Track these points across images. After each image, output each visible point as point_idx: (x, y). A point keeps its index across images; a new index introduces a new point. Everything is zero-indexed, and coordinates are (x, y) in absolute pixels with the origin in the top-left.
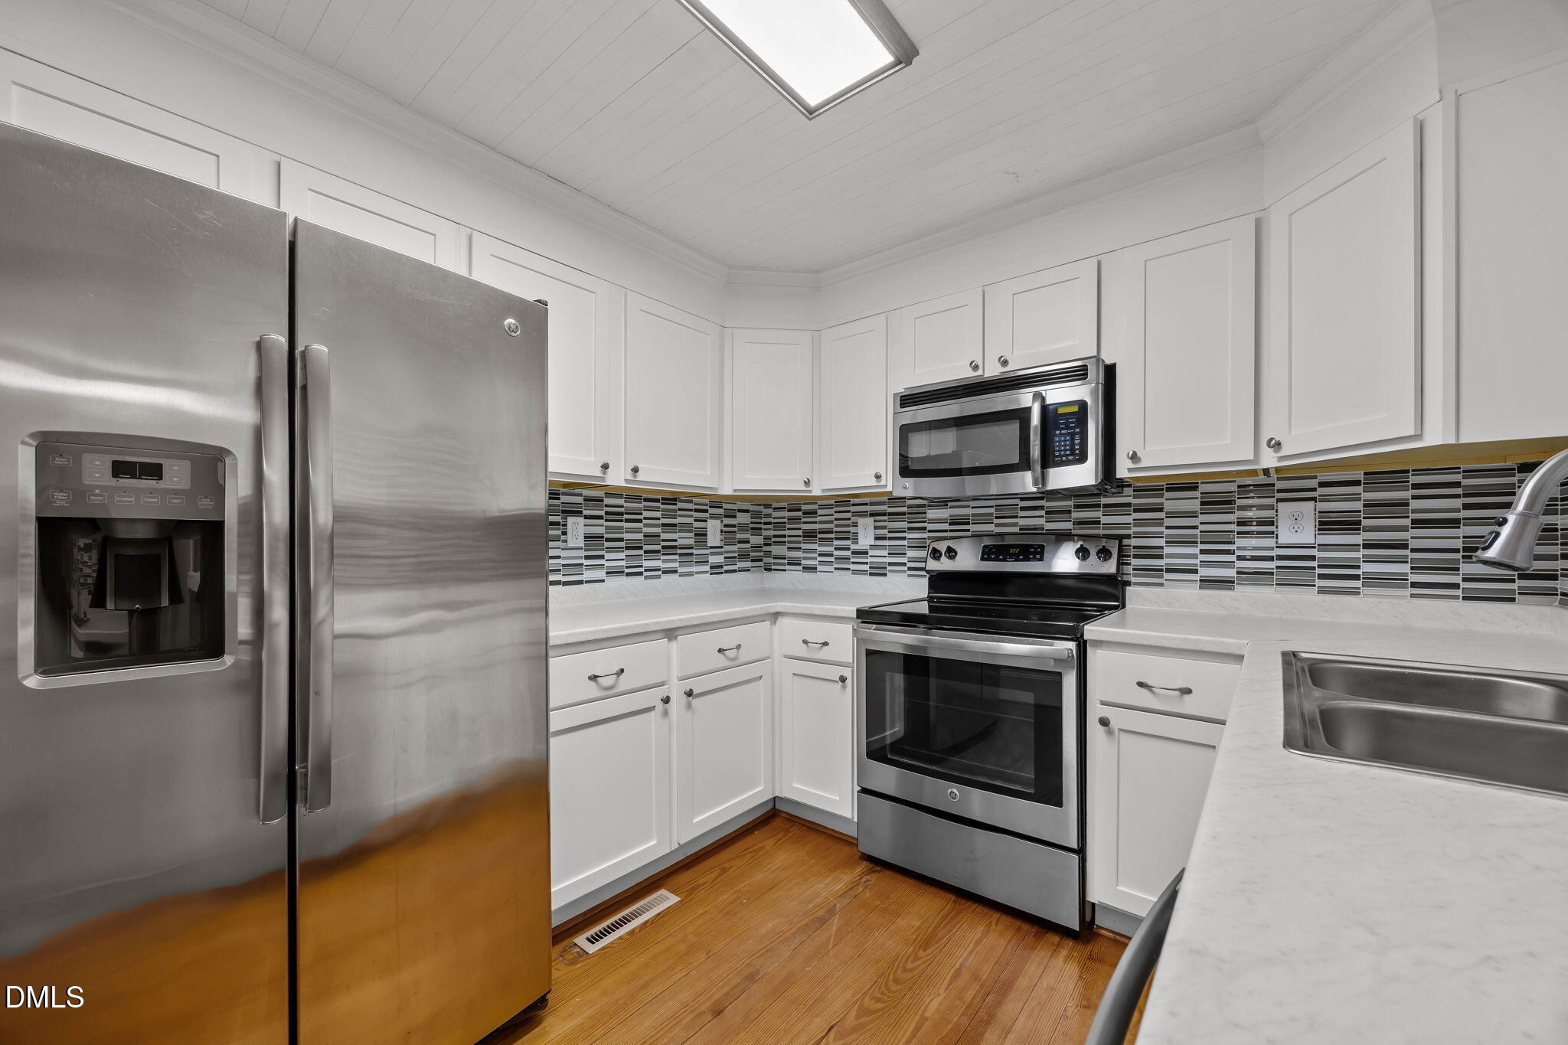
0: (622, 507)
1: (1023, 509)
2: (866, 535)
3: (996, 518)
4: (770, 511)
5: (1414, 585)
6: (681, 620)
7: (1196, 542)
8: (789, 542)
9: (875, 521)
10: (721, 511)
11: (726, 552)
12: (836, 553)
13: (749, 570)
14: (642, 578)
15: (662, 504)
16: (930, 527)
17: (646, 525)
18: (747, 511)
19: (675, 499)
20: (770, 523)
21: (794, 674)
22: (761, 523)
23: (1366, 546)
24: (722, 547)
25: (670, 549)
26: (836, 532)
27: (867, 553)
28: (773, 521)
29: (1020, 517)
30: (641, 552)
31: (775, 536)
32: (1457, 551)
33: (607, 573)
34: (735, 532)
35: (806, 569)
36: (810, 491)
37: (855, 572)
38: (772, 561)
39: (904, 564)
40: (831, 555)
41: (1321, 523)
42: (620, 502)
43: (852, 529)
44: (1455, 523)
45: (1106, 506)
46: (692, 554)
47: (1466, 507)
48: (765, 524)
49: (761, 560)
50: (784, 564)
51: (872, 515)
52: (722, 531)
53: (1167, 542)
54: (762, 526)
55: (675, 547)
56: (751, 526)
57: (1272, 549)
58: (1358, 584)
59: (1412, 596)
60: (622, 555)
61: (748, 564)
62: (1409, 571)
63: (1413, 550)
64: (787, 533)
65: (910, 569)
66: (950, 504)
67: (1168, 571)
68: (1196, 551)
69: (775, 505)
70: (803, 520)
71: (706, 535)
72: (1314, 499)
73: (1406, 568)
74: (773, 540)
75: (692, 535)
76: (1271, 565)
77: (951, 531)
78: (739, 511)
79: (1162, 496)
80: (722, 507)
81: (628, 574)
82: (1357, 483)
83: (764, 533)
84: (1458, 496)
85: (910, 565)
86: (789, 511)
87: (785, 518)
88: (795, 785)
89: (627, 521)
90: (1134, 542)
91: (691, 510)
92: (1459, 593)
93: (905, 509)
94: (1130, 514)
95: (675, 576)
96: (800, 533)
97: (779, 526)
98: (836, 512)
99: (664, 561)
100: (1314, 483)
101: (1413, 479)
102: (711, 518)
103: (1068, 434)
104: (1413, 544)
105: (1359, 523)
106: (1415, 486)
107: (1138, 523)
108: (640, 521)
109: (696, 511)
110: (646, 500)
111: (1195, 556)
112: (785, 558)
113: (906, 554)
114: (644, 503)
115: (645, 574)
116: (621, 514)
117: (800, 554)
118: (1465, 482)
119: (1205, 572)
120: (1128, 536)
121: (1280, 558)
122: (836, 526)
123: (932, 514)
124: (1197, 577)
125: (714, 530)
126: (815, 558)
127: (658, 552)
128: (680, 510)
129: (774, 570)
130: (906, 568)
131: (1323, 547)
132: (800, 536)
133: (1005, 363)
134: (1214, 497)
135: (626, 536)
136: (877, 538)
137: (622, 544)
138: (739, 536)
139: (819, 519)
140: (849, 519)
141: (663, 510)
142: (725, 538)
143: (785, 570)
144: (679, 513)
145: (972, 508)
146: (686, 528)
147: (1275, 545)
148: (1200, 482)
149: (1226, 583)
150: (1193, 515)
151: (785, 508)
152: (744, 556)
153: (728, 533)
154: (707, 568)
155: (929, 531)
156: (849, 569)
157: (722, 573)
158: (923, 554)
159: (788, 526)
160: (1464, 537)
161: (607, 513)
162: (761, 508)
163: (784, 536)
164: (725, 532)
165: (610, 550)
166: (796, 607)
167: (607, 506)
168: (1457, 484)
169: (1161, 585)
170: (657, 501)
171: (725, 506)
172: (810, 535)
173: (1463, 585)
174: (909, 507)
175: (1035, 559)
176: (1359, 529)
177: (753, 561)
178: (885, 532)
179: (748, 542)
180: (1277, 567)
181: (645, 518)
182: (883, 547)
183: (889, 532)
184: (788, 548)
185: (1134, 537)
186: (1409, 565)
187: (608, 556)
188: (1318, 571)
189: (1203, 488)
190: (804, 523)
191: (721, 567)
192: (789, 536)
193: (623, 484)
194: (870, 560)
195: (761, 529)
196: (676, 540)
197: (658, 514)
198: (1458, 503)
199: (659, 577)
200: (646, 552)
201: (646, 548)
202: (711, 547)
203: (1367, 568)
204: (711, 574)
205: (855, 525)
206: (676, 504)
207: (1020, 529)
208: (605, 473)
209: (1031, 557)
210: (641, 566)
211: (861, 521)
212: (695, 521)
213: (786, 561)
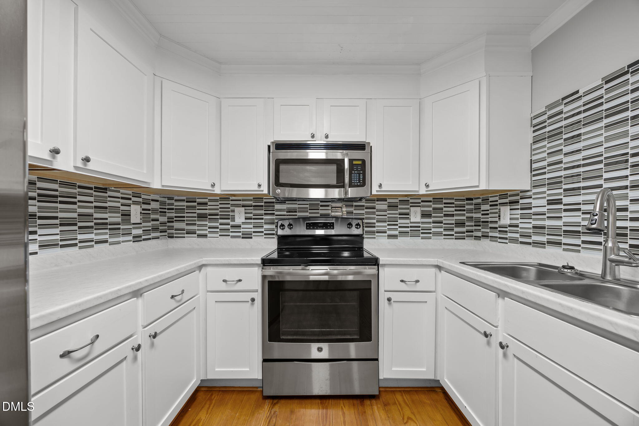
0: (57, 191)
1: (321, 206)
2: (240, 217)
3: (310, 209)
4: (173, 201)
5: (445, 235)
6: (146, 281)
7: (386, 221)
8: (187, 220)
9: (245, 210)
10: (140, 200)
11: (144, 227)
12: (220, 227)
13: (159, 238)
14: (76, 249)
15: (95, 191)
16: (276, 213)
17: (80, 207)
18: (157, 201)
19: (106, 189)
20: (173, 209)
21: (216, 302)
22: (165, 209)
23: (434, 222)
24: (141, 224)
25: (102, 225)
26: (220, 215)
27: (240, 226)
28: (175, 207)
29: (320, 210)
30: (76, 228)
31: (176, 217)
32: (453, 224)
33: (40, 246)
34: (150, 214)
35: (200, 236)
36: (214, 191)
37: (233, 237)
38: (174, 231)
39: (262, 232)
40: (218, 228)
41: (422, 215)
42: (55, 186)
43: (231, 214)
44: (453, 215)
45: (356, 206)
46: (119, 229)
47: (456, 210)
48: (168, 209)
49: (166, 232)
50: (184, 234)
51: (243, 206)
52: (141, 213)
53: (377, 221)
54: (166, 210)
55: (106, 224)
56: (160, 210)
57: (408, 224)
58: (431, 235)
59: (444, 238)
60: (57, 231)
61: (158, 234)
62: (443, 231)
63: (444, 224)
64: (185, 215)
65: (265, 234)
66: (287, 202)
67: (377, 232)
68: (386, 224)
69: (176, 198)
70: (197, 208)
71: (130, 215)
72: (420, 206)
73: (442, 230)
74: (175, 219)
75: (119, 215)
76: (408, 229)
77: (287, 215)
78: (153, 200)
79: (374, 203)
80: (141, 197)
81: (62, 246)
82: (430, 201)
83: (168, 215)
84: (454, 207)
85: (265, 232)
86: (187, 202)
87: (184, 206)
88: (216, 370)
89: (61, 202)
90: (365, 221)
91: (118, 198)
92: (454, 237)
93: (263, 204)
94: (364, 210)
95: (107, 245)
96: (196, 215)
97: (178, 210)
98: (220, 204)
99: (96, 234)
100: (420, 201)
101: (444, 201)
102: (133, 204)
103: (358, 173)
104: (444, 222)
105: (431, 215)
106: (445, 203)
107: (367, 213)
108: (75, 203)
109: (122, 198)
110: (80, 187)
111: (385, 227)
112: (184, 230)
113: (263, 227)
114: (78, 190)
115: (79, 245)
116: (56, 197)
117: (195, 228)
118: (455, 203)
119: (389, 232)
120: (364, 219)
121: (411, 227)
122: (220, 212)
123: (277, 206)
124: (386, 235)
125: (136, 212)
126: (206, 230)
127: (91, 227)
128: (109, 197)
129: (175, 237)
130: (263, 234)
131: (423, 223)
132: (196, 217)
133: (327, 137)
134: (391, 204)
135: (60, 215)
136: (246, 219)
137: (57, 222)
138: (152, 216)
139: (209, 207)
140: (229, 208)
141: (96, 196)
142: (143, 218)
143: (184, 237)
144: (109, 199)
145: (298, 204)
146: (114, 210)
147: (409, 222)
148: (387, 198)
149: (395, 237)
150: (385, 211)
151: (184, 200)
152: (155, 229)
153: (145, 214)
154: (130, 238)
155: (276, 215)
156: (229, 235)
157: (141, 241)
158: (273, 226)
159: (186, 211)
160: (455, 220)
161: (39, 195)
162: (166, 200)
163: (184, 217)
164: (143, 214)
165: (42, 226)
166: (218, 260)
167: (39, 189)
168: (453, 203)
169: (375, 238)
170: (90, 188)
171: (143, 196)
172: (202, 217)
173: (455, 235)
174: (265, 203)
175: (330, 228)
176: (431, 217)
177: (161, 232)
178: (251, 215)
179: (158, 220)
180: (410, 230)
181: (79, 201)
182: (250, 223)
183: (253, 215)
184: (186, 224)
185: (365, 219)
186: (443, 229)
187: (40, 232)
188: (421, 231)
189: (389, 201)
190: (198, 209)
191: (141, 236)
192: (187, 217)
193: (72, 170)
194: (242, 230)
195: (165, 212)
196: (107, 219)
197: (92, 199)
198: (453, 209)
199: (92, 246)
200: (80, 228)
201: (80, 224)
202: (133, 224)
203: (433, 230)
204: (133, 242)
205: (233, 211)
206: (106, 193)
207: (320, 215)
208: (54, 157)
209: (329, 227)
210: (76, 239)
211: (237, 209)
212: (122, 205)
213: (185, 232)
